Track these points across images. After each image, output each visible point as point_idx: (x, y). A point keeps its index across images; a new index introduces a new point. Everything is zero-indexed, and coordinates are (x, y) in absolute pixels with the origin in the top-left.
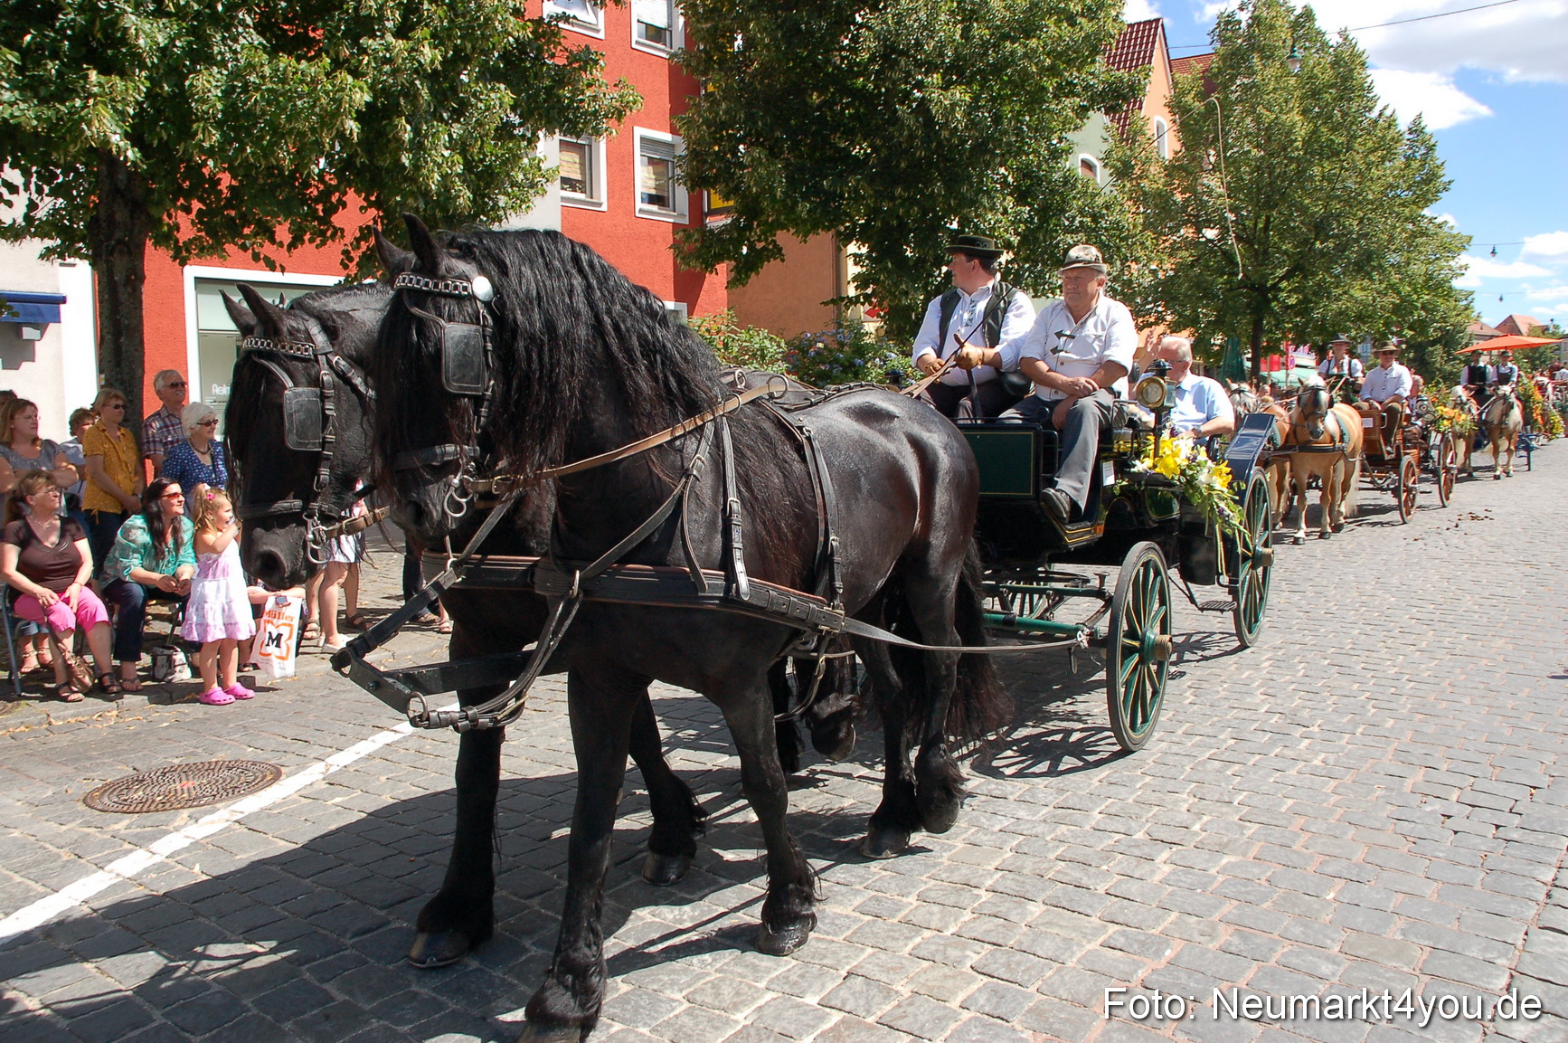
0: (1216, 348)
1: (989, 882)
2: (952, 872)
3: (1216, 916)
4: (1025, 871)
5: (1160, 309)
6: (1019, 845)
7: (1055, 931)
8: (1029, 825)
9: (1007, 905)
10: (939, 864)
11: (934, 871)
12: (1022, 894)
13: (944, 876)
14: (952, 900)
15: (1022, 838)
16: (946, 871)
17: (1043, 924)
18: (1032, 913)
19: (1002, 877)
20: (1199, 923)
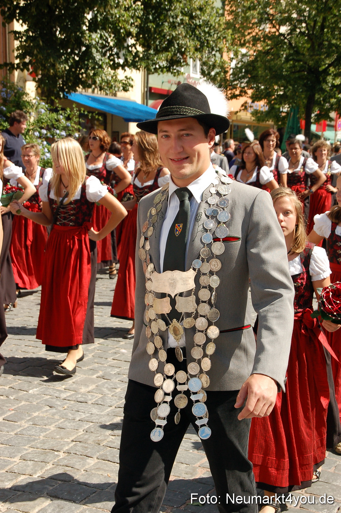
0: (283, 114)
1: (66, 448)
2: (44, 443)
3: (198, 464)
4: (89, 442)
5: (243, 85)
6: (89, 428)
7: (100, 473)
8: (97, 417)
9: (75, 459)
10: (37, 440)
11: (33, 443)
12: (84, 454)
13: (39, 446)
14: (42, 458)
15: (91, 424)
16: (41, 443)
17: (94, 469)
18: (89, 464)
19: (75, 445)
20: (186, 468)
